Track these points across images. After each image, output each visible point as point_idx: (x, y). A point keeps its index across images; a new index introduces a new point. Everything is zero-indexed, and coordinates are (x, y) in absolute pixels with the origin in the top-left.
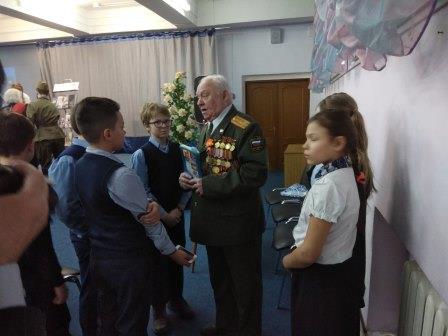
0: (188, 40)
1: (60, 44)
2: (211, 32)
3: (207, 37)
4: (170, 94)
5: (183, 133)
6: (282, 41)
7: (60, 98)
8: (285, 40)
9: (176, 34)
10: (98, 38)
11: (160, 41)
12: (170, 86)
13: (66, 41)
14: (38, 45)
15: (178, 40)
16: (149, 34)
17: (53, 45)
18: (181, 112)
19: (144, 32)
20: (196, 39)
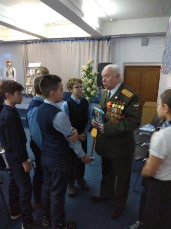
0: (96, 43)
1: (33, 43)
2: (109, 39)
3: (107, 41)
4: (85, 71)
5: (90, 92)
6: (147, 45)
7: (31, 70)
8: (149, 45)
9: (91, 40)
10: (51, 40)
11: (82, 43)
12: (85, 67)
13: (36, 41)
14: (22, 43)
15: (91, 43)
16: (76, 39)
17: (29, 43)
18: (90, 81)
19: (74, 38)
20: (101, 42)
